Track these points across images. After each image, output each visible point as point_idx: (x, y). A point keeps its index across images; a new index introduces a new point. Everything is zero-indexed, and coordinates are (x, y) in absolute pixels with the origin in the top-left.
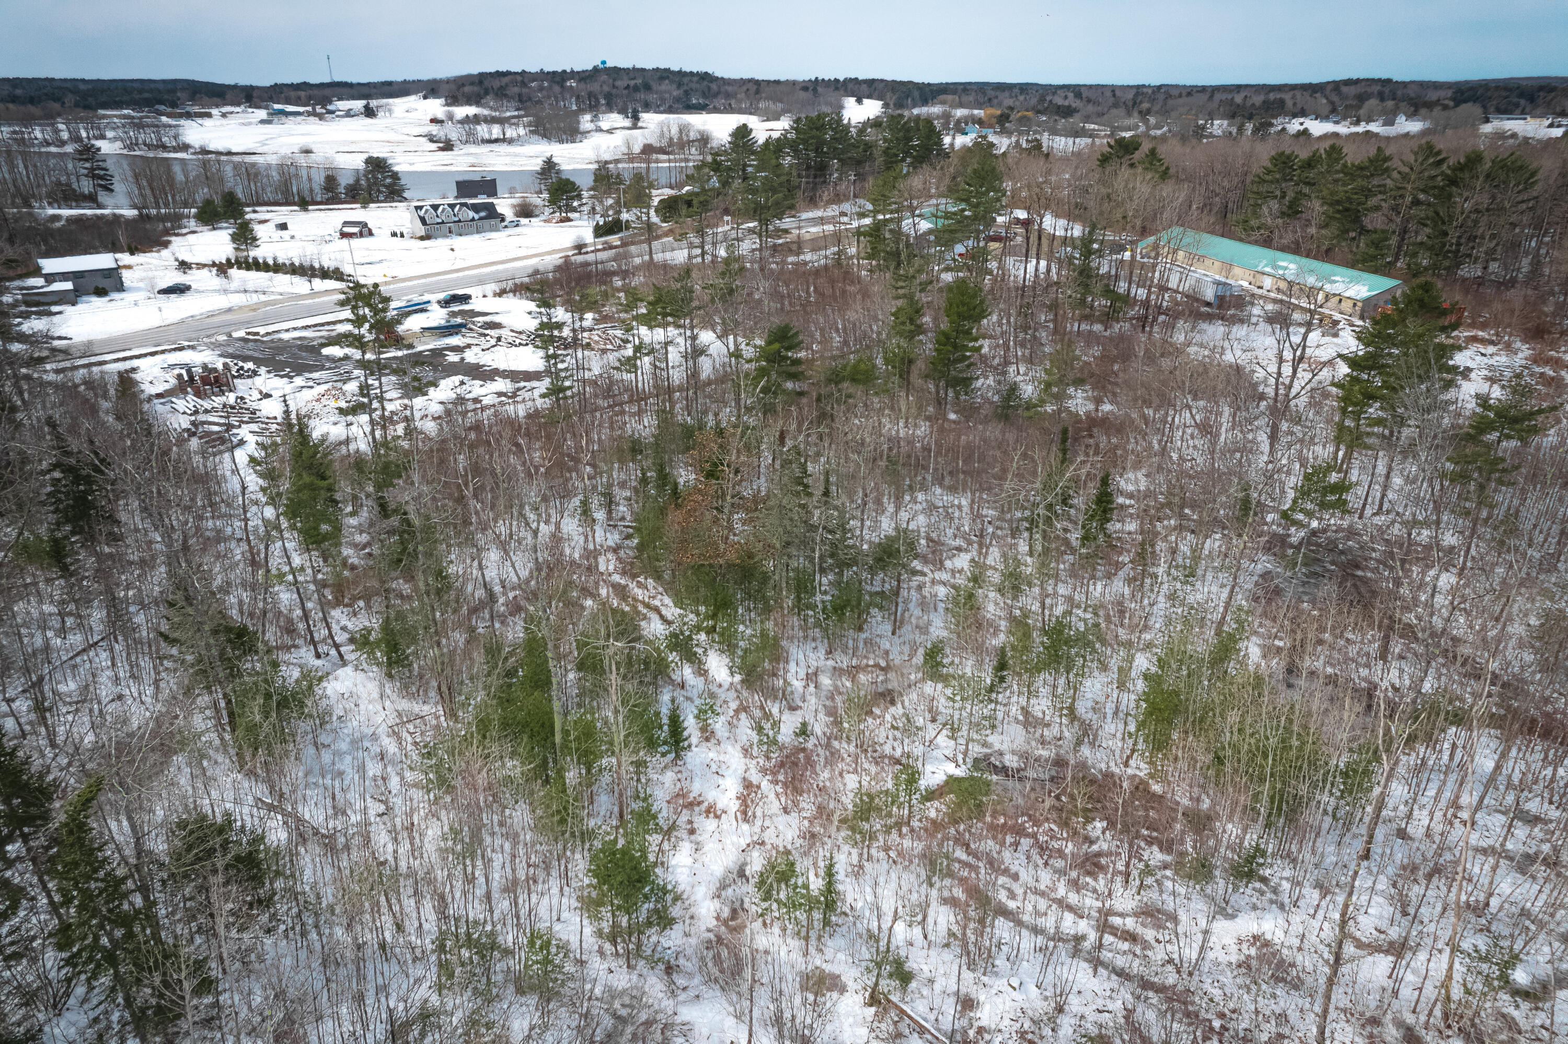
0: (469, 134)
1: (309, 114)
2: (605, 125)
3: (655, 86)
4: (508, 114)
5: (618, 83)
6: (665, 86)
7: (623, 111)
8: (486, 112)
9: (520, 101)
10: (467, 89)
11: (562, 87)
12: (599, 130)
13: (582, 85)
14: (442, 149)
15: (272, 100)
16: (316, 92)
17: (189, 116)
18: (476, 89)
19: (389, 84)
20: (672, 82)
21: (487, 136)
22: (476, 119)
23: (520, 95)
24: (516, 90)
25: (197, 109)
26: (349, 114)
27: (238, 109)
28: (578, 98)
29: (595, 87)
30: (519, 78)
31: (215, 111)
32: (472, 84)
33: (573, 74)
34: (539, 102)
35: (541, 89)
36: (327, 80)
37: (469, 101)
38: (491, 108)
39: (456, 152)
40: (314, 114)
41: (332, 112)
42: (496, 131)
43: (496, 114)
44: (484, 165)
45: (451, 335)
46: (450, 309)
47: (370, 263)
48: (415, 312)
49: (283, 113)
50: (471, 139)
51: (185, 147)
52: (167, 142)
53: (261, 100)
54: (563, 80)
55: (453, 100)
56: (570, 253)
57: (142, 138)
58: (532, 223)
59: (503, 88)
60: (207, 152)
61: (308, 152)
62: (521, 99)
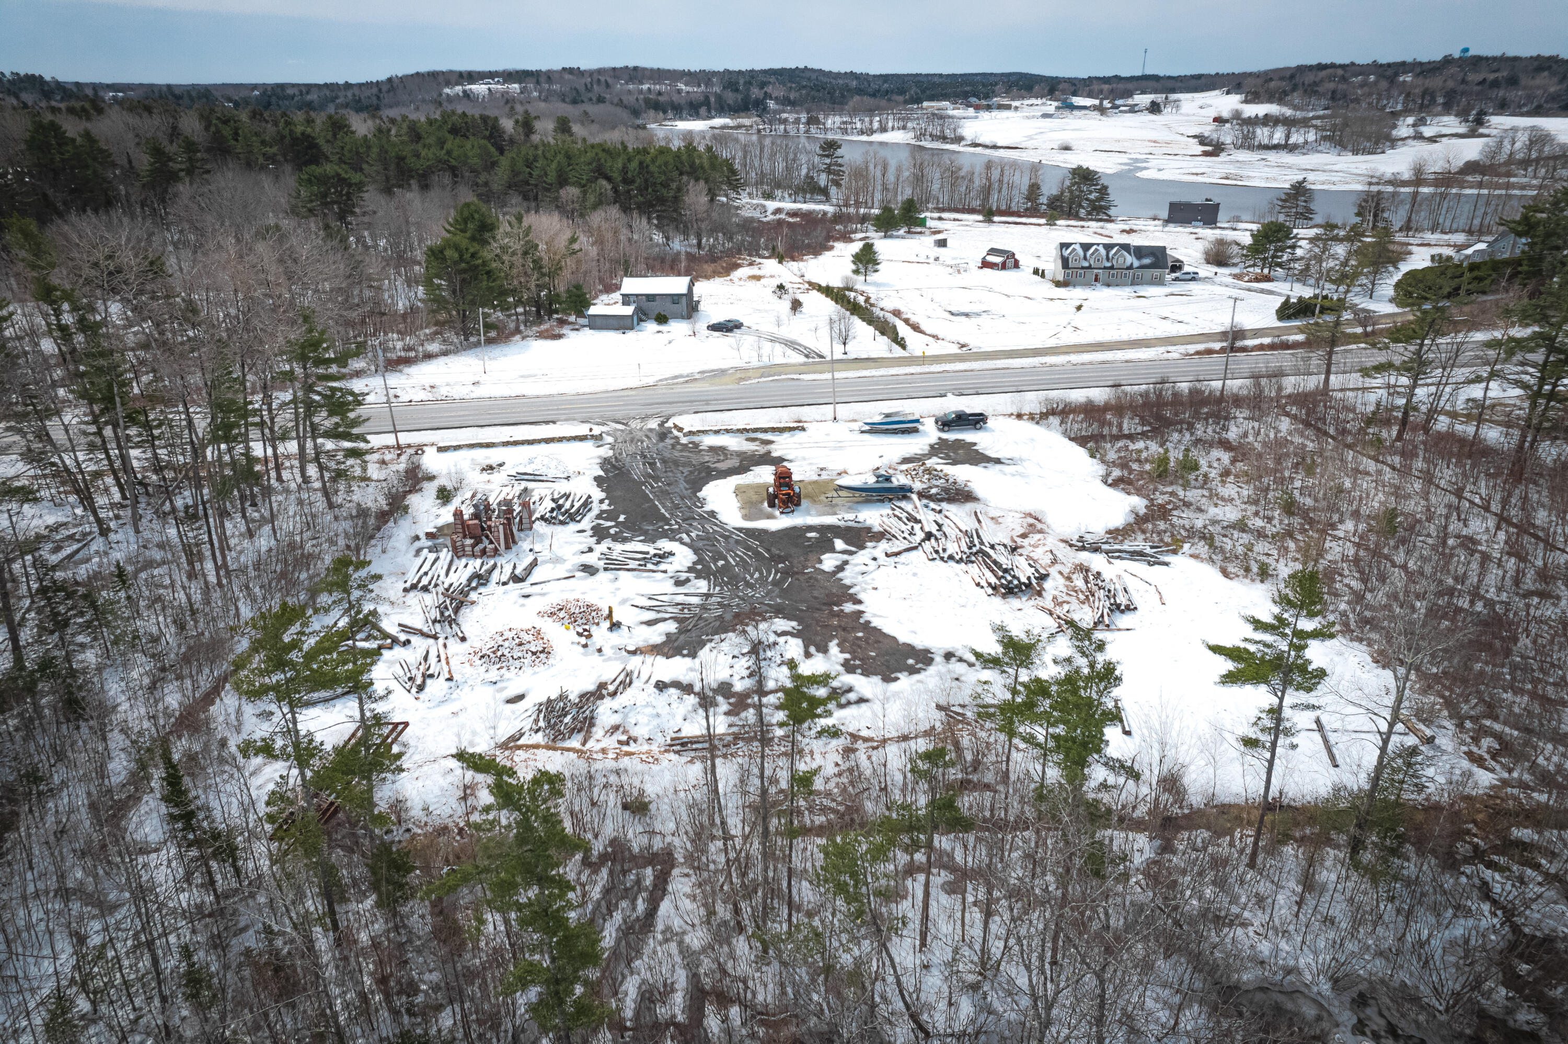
0: (1245, 137)
1: (1095, 108)
2: (1428, 131)
3: (1524, 80)
4: (1307, 115)
5: (1472, 76)
6: (1542, 79)
7: (1463, 114)
8: (1288, 112)
9: (1333, 98)
10: (1274, 84)
11: (1393, 81)
12: (1419, 137)
13: (1420, 81)
14: (1206, 154)
15: (1072, 93)
16: (1121, 86)
17: (989, 108)
18: (1284, 84)
19: (1199, 77)
21: (1266, 141)
22: (1267, 121)
23: (1334, 92)
24: (1332, 86)
25: (1006, 102)
26: (1133, 110)
27: (1039, 101)
28: (1408, 95)
29: (1437, 82)
30: (1340, 72)
31: (1014, 104)
32: (1282, 79)
33: (1413, 66)
34: (1357, 101)
35: (1363, 85)
36: (1138, 73)
37: (1271, 98)
38: (1296, 108)
39: (1223, 157)
40: (1101, 110)
41: (1117, 107)
42: (1279, 136)
43: (1299, 115)
44: (1241, 178)
45: (882, 501)
46: (945, 436)
47: (967, 315)
48: (895, 432)
49: (1072, 107)
50: (1247, 144)
51: (959, 139)
52: (948, 132)
53: (1064, 92)
54: (1396, 74)
55: (1253, 97)
56: (1217, 346)
57: (930, 129)
58: (1217, 279)
59: (1315, 84)
60: (976, 145)
61: (1067, 148)
62: (1334, 96)
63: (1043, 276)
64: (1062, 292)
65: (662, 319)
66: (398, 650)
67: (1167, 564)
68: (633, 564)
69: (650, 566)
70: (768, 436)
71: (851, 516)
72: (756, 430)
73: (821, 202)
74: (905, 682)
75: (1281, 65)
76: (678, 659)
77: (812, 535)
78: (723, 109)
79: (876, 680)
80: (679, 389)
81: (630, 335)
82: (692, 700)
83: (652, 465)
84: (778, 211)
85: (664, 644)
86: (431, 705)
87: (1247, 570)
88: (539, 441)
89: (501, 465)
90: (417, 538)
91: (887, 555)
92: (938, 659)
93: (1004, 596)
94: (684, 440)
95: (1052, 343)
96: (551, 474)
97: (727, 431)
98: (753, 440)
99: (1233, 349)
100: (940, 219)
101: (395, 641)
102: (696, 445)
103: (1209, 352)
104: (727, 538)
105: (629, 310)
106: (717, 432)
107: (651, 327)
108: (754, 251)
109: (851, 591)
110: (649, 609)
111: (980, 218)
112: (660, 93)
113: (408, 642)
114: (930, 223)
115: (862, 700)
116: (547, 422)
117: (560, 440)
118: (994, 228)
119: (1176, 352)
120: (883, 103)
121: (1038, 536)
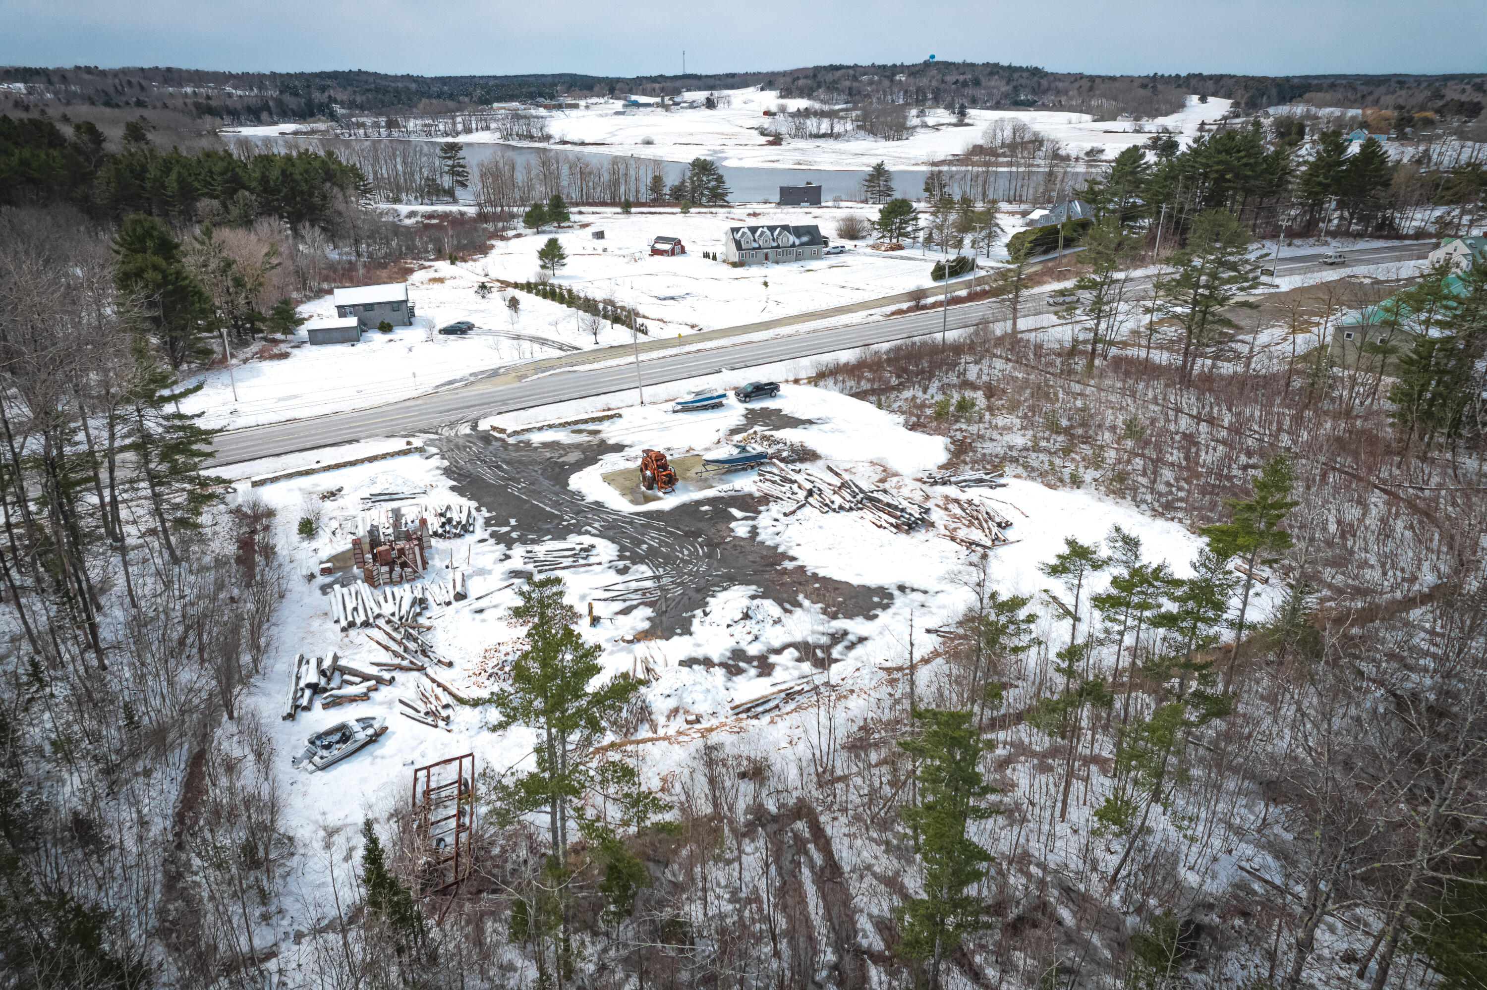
0: (797, 128)
1: (658, 105)
2: (931, 121)
3: (984, 82)
4: (837, 107)
5: (948, 78)
6: (995, 81)
7: (949, 107)
8: (817, 106)
9: (850, 94)
10: (801, 82)
11: (892, 81)
12: (925, 125)
13: (912, 80)
14: (771, 143)
15: (631, 92)
16: (669, 84)
17: (560, 107)
18: (809, 82)
19: (733, 76)
20: (1002, 77)
21: (815, 131)
22: (806, 113)
23: (850, 89)
24: (847, 83)
25: (570, 101)
26: (692, 105)
27: (602, 100)
28: (906, 92)
29: (924, 82)
30: (851, 72)
31: (582, 103)
32: (806, 77)
33: (902, 68)
34: (868, 96)
35: (871, 83)
36: (680, 73)
37: (802, 94)
38: (822, 102)
39: (784, 146)
40: (662, 105)
41: (678, 104)
42: (825, 127)
43: (826, 108)
44: (810, 163)
45: (745, 469)
46: (750, 406)
47: (673, 298)
48: (705, 408)
49: (637, 105)
50: (800, 133)
51: (548, 138)
52: (534, 132)
53: (622, 91)
54: (894, 75)
55: (787, 93)
56: (905, 306)
57: (515, 129)
58: (858, 249)
59: (835, 82)
60: (565, 143)
61: (649, 143)
62: (851, 92)
63: (714, 258)
64: (740, 272)
65: (386, 328)
66: (384, 690)
67: (1004, 485)
68: (567, 562)
69: (582, 562)
70: (591, 427)
71: (726, 487)
72: (577, 422)
73: (448, 203)
74: (884, 617)
75: (801, 66)
76: (676, 638)
77: (706, 508)
78: (285, 114)
79: (860, 620)
80: (465, 393)
81: (360, 346)
82: (720, 672)
83: (499, 467)
84: (412, 214)
85: (651, 627)
86: (471, 733)
87: (1061, 480)
88: (362, 461)
89: (340, 490)
90: (312, 577)
91: (785, 515)
92: (896, 593)
93: (907, 532)
94: (511, 441)
95: (766, 317)
96: (407, 491)
97: (550, 426)
98: (580, 432)
99: (918, 308)
100: (580, 213)
101: (380, 681)
102: (528, 444)
103: (900, 312)
104: (631, 523)
105: (351, 322)
106: (540, 429)
107: (377, 338)
108: (419, 254)
109: (780, 550)
110: (613, 599)
111: (618, 210)
112: (208, 98)
113: (393, 678)
114: (573, 218)
115: (862, 640)
116: (350, 442)
117: (384, 456)
118: (633, 219)
119: (878, 313)
120: (451, 104)
121: (895, 479)
